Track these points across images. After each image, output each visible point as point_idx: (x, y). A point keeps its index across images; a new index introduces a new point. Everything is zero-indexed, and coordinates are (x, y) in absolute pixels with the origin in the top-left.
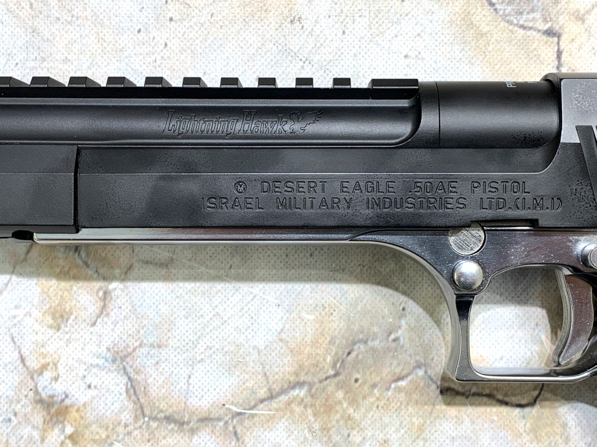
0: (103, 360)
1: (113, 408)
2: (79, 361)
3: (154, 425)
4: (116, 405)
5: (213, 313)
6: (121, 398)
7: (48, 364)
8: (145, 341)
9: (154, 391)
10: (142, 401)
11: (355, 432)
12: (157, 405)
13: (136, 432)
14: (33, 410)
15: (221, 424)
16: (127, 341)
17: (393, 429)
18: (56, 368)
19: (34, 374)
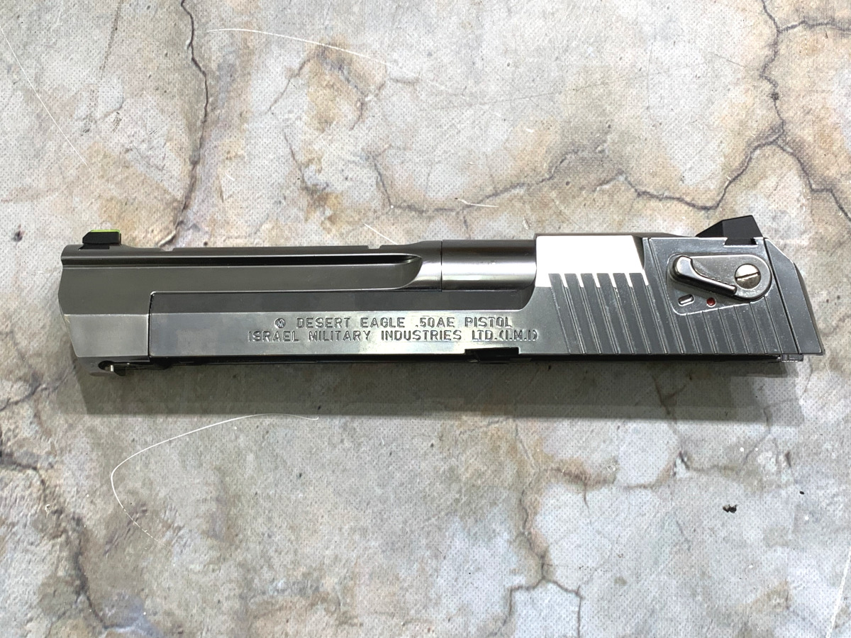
0: (358, 158)
1: (364, 196)
2: (340, 158)
3: (398, 211)
4: (368, 194)
5: (450, 124)
6: (372, 189)
7: (314, 159)
8: (393, 144)
9: (399, 184)
10: (389, 192)
11: (565, 225)
12: (401, 195)
13: (383, 217)
14: (299, 196)
15: (454, 214)
16: (379, 143)
17: (597, 224)
18: (321, 163)
19: (302, 167)
